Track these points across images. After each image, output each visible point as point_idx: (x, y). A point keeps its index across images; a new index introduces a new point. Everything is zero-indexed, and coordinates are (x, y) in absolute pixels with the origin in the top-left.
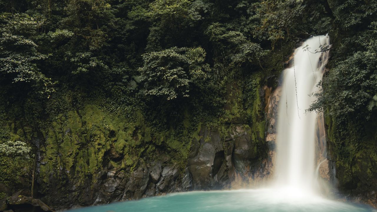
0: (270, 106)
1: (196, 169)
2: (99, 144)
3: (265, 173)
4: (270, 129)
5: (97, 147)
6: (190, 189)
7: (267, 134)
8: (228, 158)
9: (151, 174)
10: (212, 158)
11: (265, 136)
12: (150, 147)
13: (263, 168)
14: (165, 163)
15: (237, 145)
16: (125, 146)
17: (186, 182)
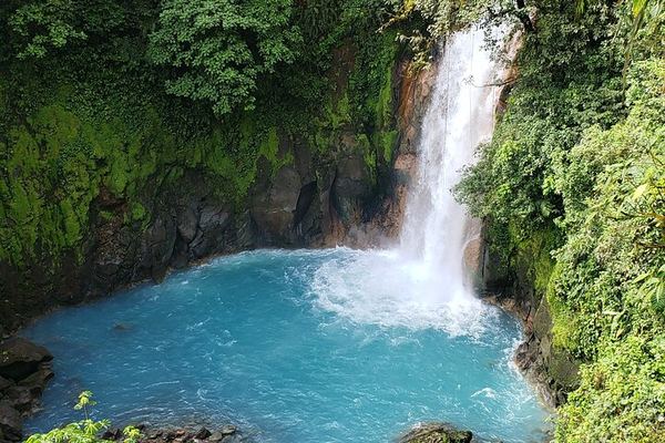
0: (410, 102)
1: (263, 215)
2: (78, 190)
3: (385, 224)
4: (403, 146)
5: (76, 195)
6: (252, 247)
7: (399, 153)
8: (323, 196)
9: (180, 227)
10: (295, 196)
11: (394, 158)
12: (174, 170)
13: (384, 213)
14: (203, 199)
15: (341, 170)
16: (128, 184)
17: (244, 235)
